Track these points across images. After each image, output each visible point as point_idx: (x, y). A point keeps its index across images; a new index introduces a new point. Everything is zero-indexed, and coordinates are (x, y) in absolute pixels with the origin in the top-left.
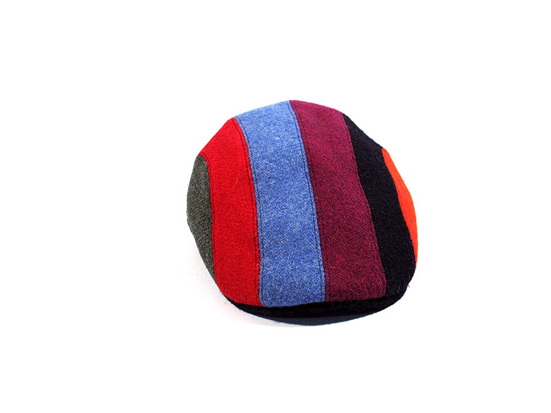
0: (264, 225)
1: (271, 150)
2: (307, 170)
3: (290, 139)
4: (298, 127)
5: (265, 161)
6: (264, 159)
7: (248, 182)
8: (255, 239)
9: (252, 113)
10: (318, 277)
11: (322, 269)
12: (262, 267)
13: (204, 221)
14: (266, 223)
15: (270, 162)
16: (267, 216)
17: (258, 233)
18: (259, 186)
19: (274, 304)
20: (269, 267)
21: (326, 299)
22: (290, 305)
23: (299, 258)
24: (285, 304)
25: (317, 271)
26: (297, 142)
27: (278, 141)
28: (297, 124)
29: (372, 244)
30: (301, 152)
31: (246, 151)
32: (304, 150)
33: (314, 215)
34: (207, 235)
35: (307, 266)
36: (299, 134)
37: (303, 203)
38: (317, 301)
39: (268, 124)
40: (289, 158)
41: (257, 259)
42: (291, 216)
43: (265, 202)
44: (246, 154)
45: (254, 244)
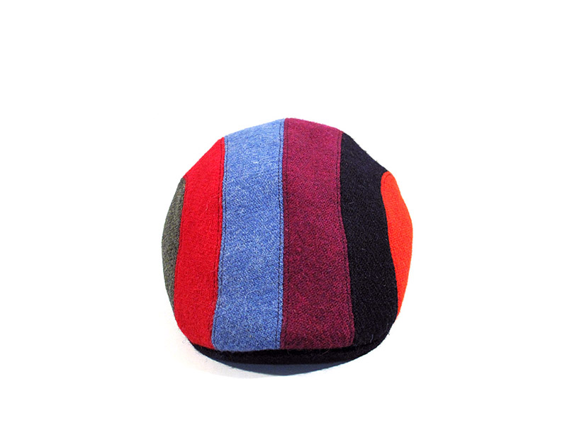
0: (225, 259)
1: (247, 174)
2: (281, 199)
3: (269, 163)
4: (282, 150)
5: (238, 187)
6: (237, 184)
7: (218, 209)
8: (215, 274)
9: (241, 133)
10: (275, 321)
11: (281, 312)
12: (217, 306)
13: (171, 250)
14: (227, 257)
15: (243, 188)
16: (230, 248)
17: (218, 268)
18: (227, 215)
19: (226, 349)
20: (225, 307)
21: (281, 346)
22: (242, 350)
23: (257, 298)
24: (237, 349)
25: (274, 314)
26: (276, 166)
27: (255, 165)
28: (282, 146)
29: (343, 286)
30: (277, 179)
31: (221, 175)
32: (281, 176)
33: (280, 250)
34: (172, 266)
35: (264, 308)
36: (281, 158)
37: (270, 236)
38: (271, 347)
39: (251, 146)
40: (263, 185)
41: (214, 296)
42: (256, 251)
43: (231, 233)
44: (221, 178)
45: (213, 280)
